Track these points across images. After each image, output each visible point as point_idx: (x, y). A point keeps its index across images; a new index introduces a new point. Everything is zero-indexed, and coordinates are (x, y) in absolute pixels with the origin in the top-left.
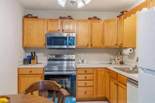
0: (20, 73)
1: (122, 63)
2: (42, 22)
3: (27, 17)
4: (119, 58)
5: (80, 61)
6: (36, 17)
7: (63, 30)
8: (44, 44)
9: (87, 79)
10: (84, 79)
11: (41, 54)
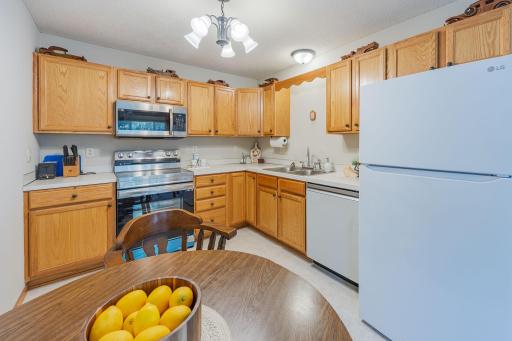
0: (33, 206)
1: (261, 161)
2: (103, 74)
3: (50, 54)
4: (256, 153)
5: (194, 162)
6: (82, 59)
7: (158, 99)
8: (109, 127)
9: (214, 194)
10: (209, 195)
11: (92, 150)
